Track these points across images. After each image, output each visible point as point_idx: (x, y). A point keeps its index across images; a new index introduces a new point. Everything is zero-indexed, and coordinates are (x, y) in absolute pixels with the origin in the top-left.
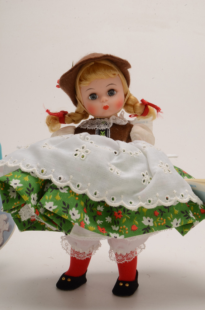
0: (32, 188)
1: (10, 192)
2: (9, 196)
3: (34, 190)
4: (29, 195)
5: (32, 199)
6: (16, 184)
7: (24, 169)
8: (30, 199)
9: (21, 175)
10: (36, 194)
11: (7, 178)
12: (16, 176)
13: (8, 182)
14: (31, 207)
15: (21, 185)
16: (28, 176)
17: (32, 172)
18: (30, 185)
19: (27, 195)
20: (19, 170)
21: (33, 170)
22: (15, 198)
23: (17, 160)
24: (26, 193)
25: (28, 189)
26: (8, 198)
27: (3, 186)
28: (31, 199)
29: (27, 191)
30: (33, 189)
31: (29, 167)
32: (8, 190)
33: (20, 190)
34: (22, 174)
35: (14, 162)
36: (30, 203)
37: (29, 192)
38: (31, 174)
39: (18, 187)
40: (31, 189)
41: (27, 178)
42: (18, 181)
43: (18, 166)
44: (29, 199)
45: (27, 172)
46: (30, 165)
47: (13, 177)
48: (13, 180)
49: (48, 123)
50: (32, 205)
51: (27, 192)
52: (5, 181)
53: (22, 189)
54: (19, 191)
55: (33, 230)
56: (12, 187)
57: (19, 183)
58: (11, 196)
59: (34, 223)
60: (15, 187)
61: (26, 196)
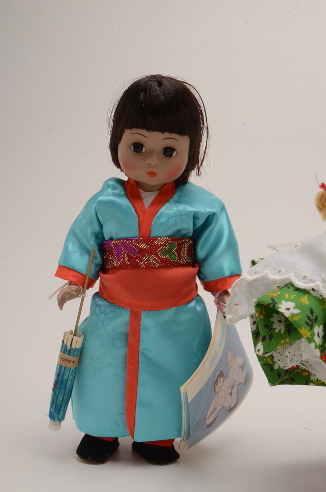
0: (315, 315)
1: (274, 322)
2: (272, 329)
3: (319, 319)
4: (311, 327)
5: (316, 334)
6: (288, 309)
7: (300, 284)
8: (313, 335)
9: (295, 295)
10: (321, 327)
11: (273, 300)
12: (287, 296)
13: (274, 306)
14: (315, 348)
15: (297, 311)
16: (307, 295)
17: (313, 290)
18: (312, 312)
19: (308, 328)
20: (289, 285)
21: (316, 286)
22: (282, 333)
23: (283, 269)
24: (305, 325)
25: (309, 318)
26: (271, 332)
27: (264, 312)
28: (314, 334)
29: (308, 321)
30: (316, 319)
31: (307, 280)
32: (272, 319)
33: (296, 319)
34: (297, 292)
35: (280, 271)
36: (313, 341)
37: (310, 323)
38: (311, 292)
39: (293, 315)
40: (313, 318)
41: (305, 300)
42: (291, 305)
43: (287, 279)
44: (311, 335)
45: (305, 289)
46: (309, 277)
47: (282, 298)
48: (283, 302)
49: (321, 206)
50: (316, 345)
51: (307, 324)
52: (269, 305)
53: (300, 317)
54: (295, 322)
55: (291, 384)
56: (282, 314)
57: (294, 308)
58: (276, 328)
60: (287, 314)
61: (306, 329)
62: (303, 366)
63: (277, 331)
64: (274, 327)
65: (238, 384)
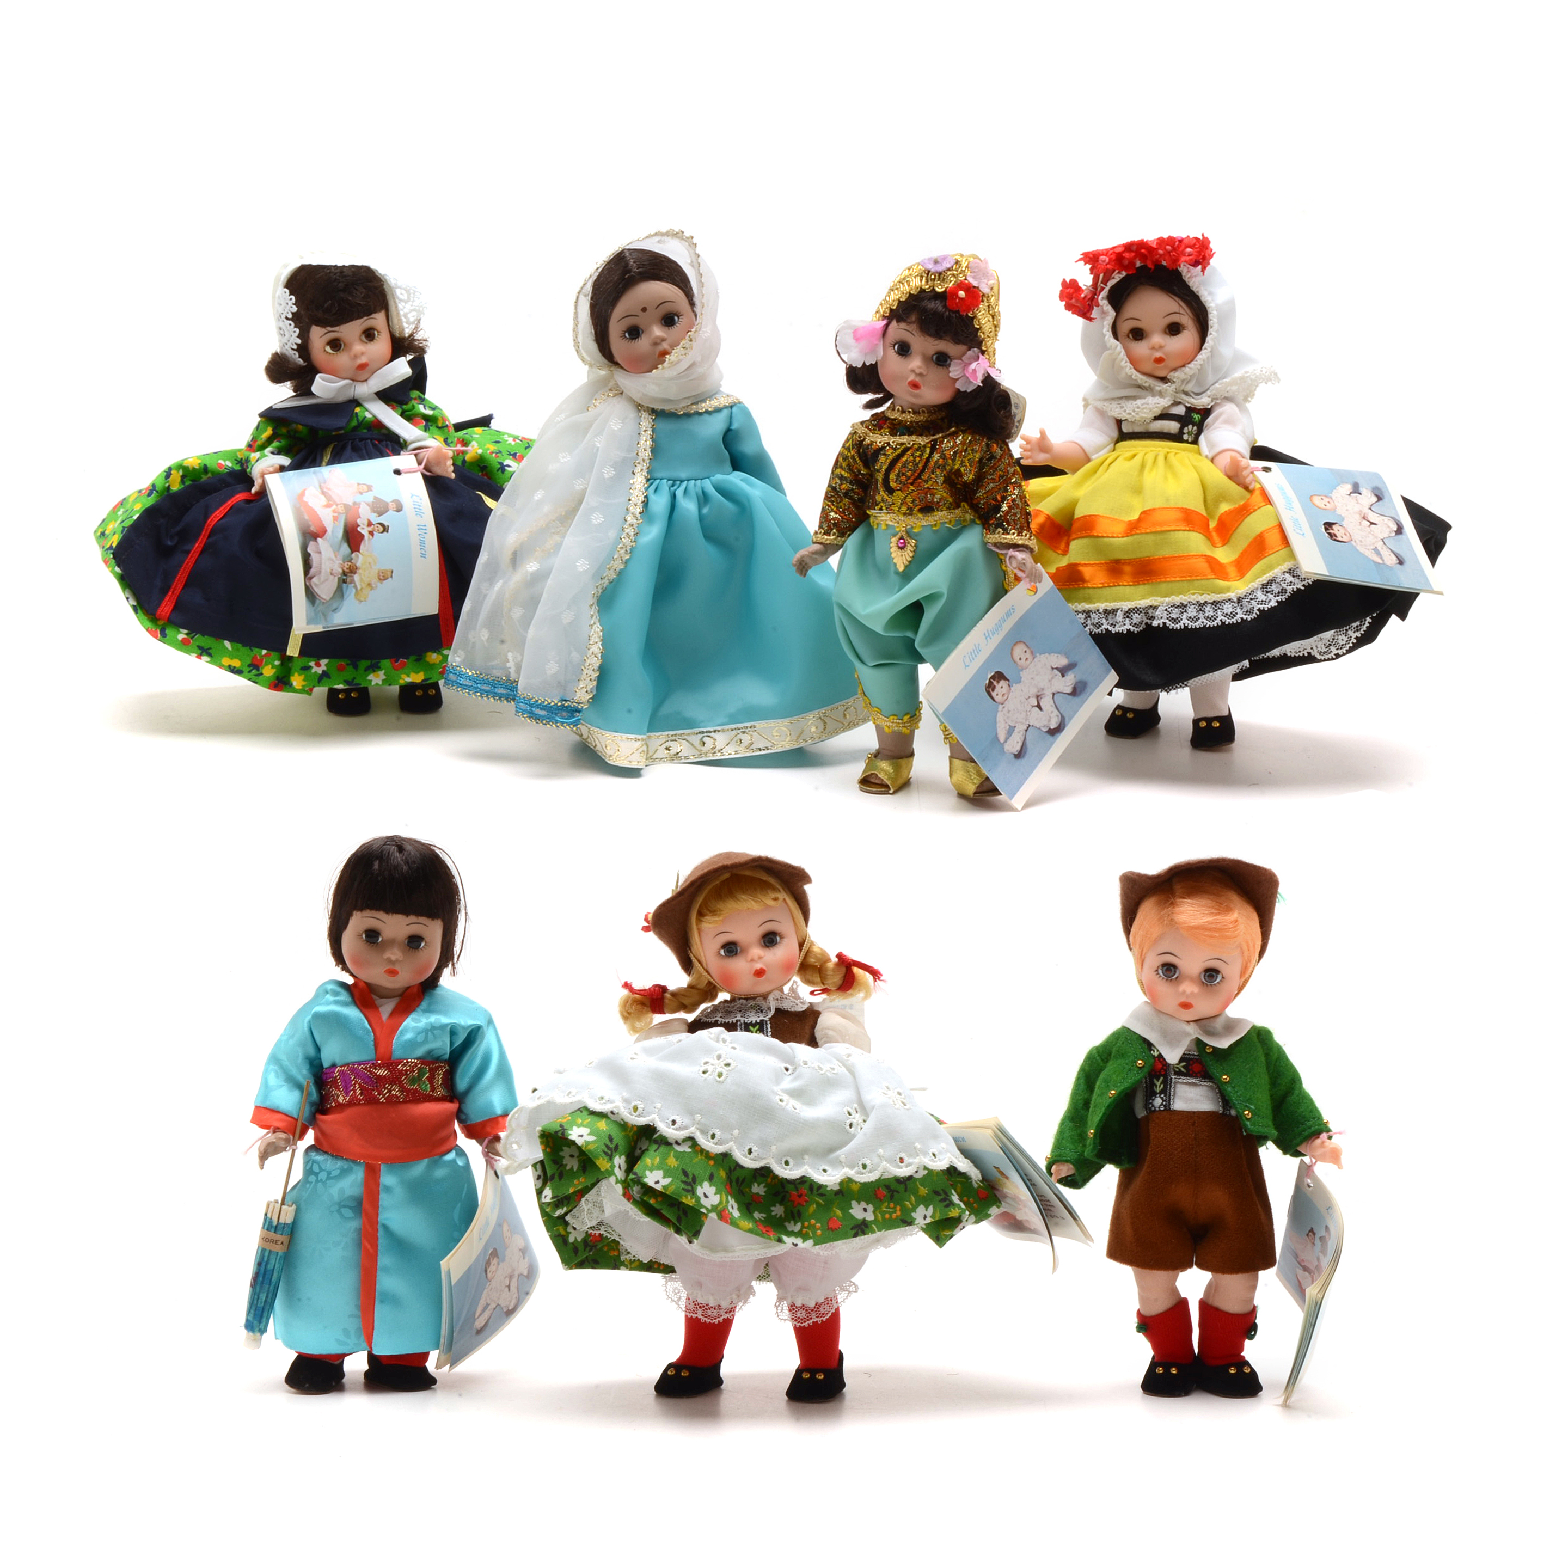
0: (615, 1143)
1: (564, 1157)
2: (562, 1165)
3: (620, 1148)
4: (611, 1158)
5: (617, 1166)
6: (582, 1136)
7: (598, 1107)
8: (613, 1166)
9: (589, 1119)
10: (623, 1157)
11: (561, 1126)
12: (580, 1121)
13: (563, 1134)
14: (616, 1183)
15: (592, 1138)
16: (604, 1120)
17: (612, 1113)
18: (611, 1139)
19: (606, 1158)
20: (585, 1109)
21: (615, 1107)
22: (575, 1170)
23: (574, 1091)
24: (603, 1155)
25: (607, 1146)
26: (561, 1169)
27: (551, 1144)
28: (615, 1166)
29: (606, 1150)
30: (617, 1147)
31: (604, 1101)
32: (561, 1154)
33: (591, 1147)
34: (592, 1117)
35: (570, 1093)
36: (614, 1174)
37: (609, 1152)
38: (610, 1115)
39: (587, 1143)
40: (612, 1146)
41: (602, 1125)
42: (585, 1131)
43: (579, 1102)
44: (610, 1167)
45: (602, 1113)
46: (606, 1098)
47: (573, 1123)
48: (575, 1128)
49: (625, 1014)
50: (617, 1179)
51: (606, 1153)
52: (556, 1132)
53: (596, 1145)
54: (590, 1151)
55: (593, 1268)
56: (573, 1143)
57: (588, 1135)
58: (566, 1165)
59: (598, 1247)
60: (580, 1142)
61: (604, 1159)
62: (608, 1235)
63: (568, 1168)
64: (564, 1163)
65: (519, 1275)
